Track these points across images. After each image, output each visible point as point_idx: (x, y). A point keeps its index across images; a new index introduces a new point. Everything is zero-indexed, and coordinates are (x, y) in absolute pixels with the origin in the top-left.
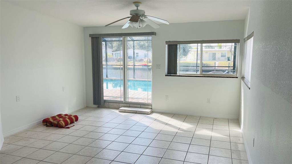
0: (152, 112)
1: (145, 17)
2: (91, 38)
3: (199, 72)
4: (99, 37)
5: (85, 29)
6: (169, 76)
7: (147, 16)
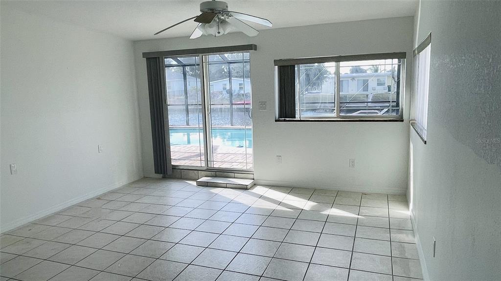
0: (255, 185)
1: (227, 15)
2: (145, 59)
3: (336, 114)
4: (159, 58)
5: (135, 43)
6: (281, 121)
7: (232, 14)
